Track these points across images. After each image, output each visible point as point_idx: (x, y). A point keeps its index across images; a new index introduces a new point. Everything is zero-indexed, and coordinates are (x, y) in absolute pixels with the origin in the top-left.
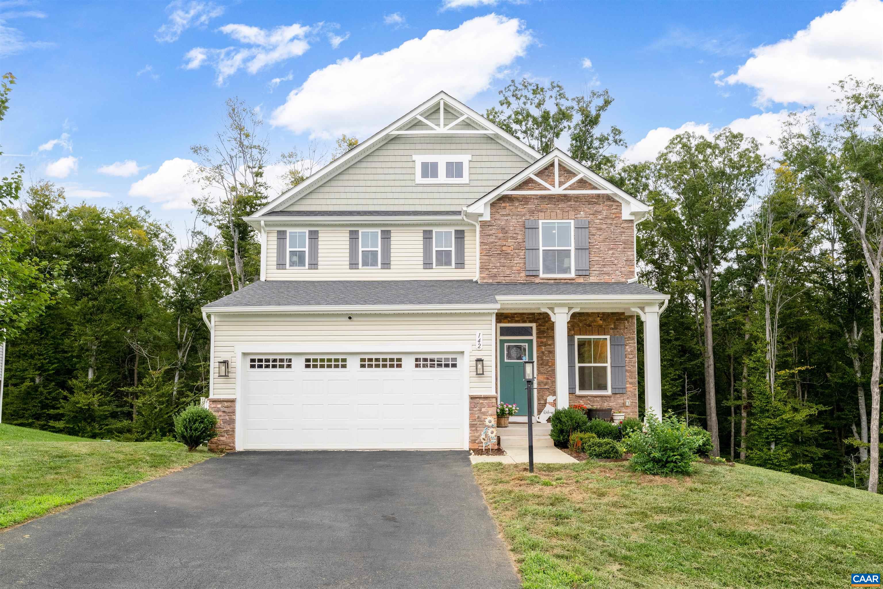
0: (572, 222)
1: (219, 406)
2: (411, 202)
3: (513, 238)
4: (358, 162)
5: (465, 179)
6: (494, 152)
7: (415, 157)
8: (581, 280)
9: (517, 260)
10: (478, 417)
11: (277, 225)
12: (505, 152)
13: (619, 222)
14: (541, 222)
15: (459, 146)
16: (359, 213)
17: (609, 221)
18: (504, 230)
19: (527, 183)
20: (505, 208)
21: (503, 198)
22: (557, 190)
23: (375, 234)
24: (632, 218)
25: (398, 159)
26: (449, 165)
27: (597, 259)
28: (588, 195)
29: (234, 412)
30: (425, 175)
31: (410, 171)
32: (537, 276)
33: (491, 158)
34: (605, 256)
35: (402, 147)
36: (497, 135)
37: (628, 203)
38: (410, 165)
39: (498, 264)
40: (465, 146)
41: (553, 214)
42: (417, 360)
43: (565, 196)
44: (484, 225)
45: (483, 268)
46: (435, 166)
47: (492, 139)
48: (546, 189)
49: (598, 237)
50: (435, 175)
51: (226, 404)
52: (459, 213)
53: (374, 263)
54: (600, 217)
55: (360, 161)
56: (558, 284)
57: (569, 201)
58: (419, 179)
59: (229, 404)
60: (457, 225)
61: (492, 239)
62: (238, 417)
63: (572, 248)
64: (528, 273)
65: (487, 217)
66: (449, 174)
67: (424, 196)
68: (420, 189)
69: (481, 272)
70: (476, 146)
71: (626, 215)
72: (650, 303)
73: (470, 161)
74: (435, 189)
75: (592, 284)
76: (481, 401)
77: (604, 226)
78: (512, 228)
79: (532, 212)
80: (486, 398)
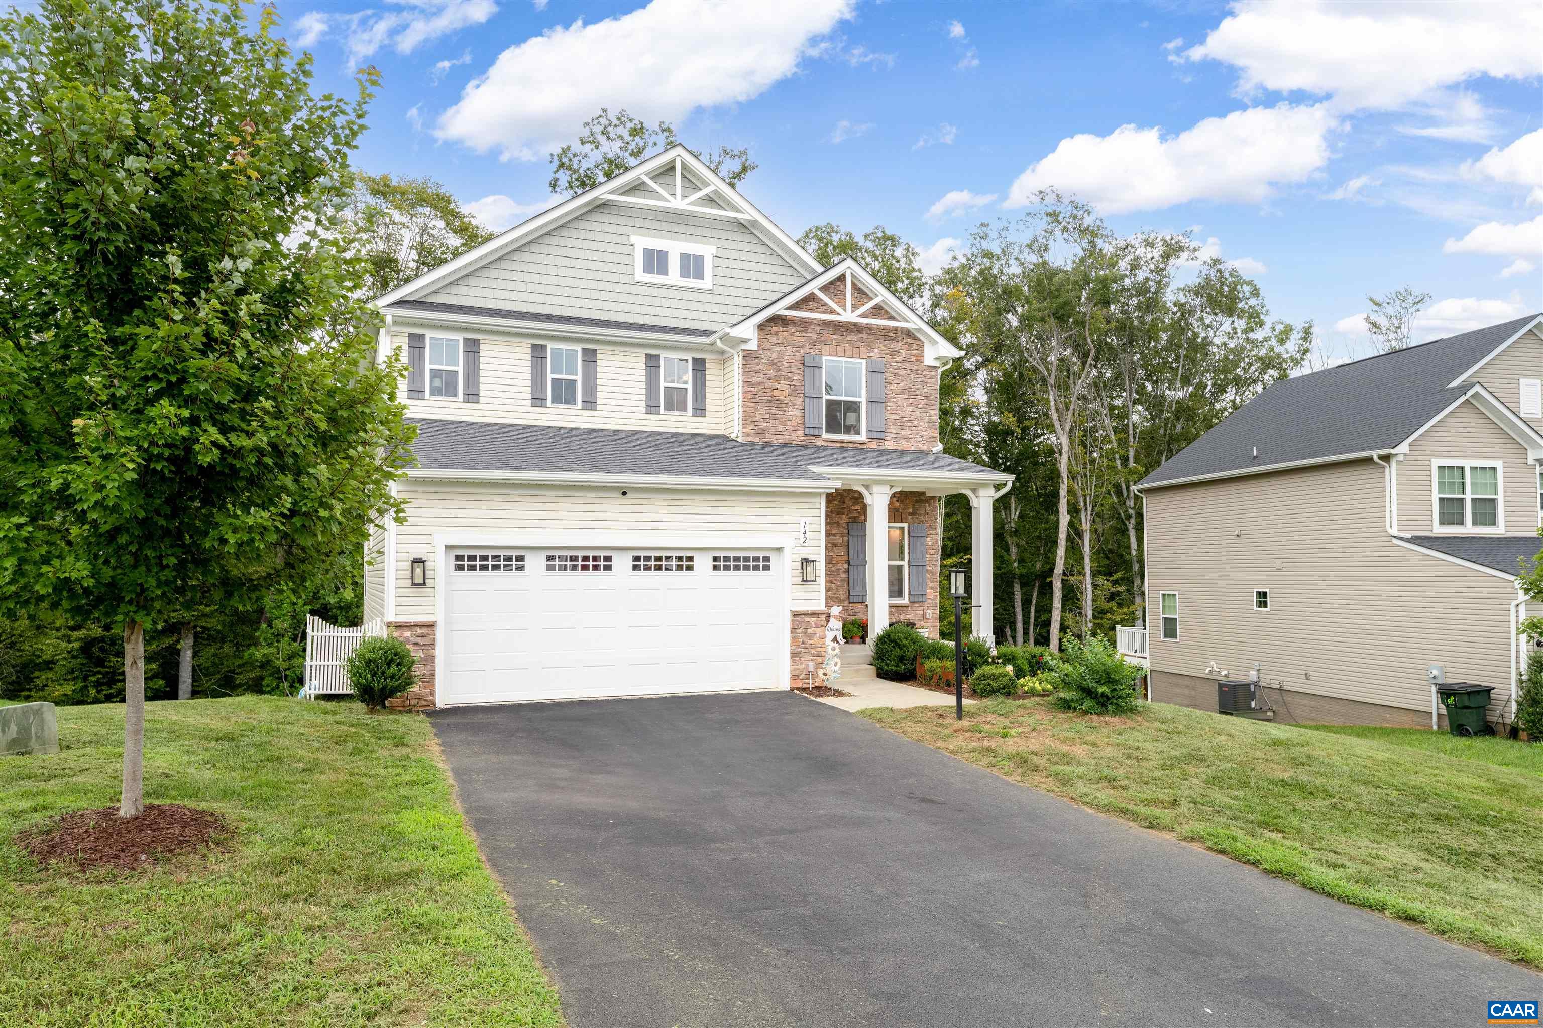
0: (864, 362)
1: (407, 634)
2: (627, 308)
3: (788, 379)
4: (546, 234)
5: (707, 282)
6: (748, 247)
7: (634, 239)
8: (874, 445)
9: (792, 411)
10: (803, 643)
11: (409, 324)
12: (763, 249)
13: (921, 367)
14: (824, 358)
15: (698, 231)
16: (549, 318)
17: (909, 366)
18: (775, 365)
19: (808, 301)
20: (777, 334)
21: (775, 320)
22: (848, 316)
23: (572, 354)
24: (937, 364)
25: (608, 238)
26: (685, 257)
27: (893, 416)
28: (885, 328)
29: (433, 644)
30: (648, 269)
31: (625, 260)
32: (819, 436)
33: (743, 256)
34: (904, 414)
35: (614, 219)
36: (755, 223)
37: (934, 343)
38: (626, 250)
39: (768, 416)
40: (707, 233)
41: (840, 349)
42: (715, 559)
43: (855, 325)
44: (749, 356)
45: (747, 419)
46: (663, 256)
47: (744, 226)
48: (832, 311)
49: (896, 387)
50: (663, 269)
51: (419, 631)
52: (708, 333)
53: (570, 399)
54: (898, 359)
55: (548, 234)
56: (846, 449)
57: (860, 332)
58: (640, 275)
59: (425, 631)
60: (696, 350)
61: (758, 378)
62: (440, 652)
63: (863, 400)
64: (807, 431)
65: (753, 346)
66: (685, 273)
67: (648, 301)
68: (641, 290)
69: (744, 426)
70: (724, 235)
71: (929, 359)
72: (984, 485)
73: (714, 256)
74: (663, 292)
75: (888, 450)
76: (807, 619)
77: (902, 372)
78: (786, 365)
79: (813, 344)
80: (813, 614)
